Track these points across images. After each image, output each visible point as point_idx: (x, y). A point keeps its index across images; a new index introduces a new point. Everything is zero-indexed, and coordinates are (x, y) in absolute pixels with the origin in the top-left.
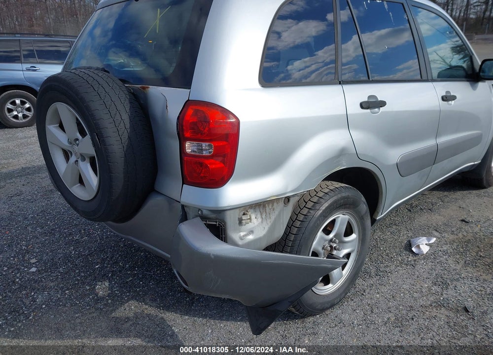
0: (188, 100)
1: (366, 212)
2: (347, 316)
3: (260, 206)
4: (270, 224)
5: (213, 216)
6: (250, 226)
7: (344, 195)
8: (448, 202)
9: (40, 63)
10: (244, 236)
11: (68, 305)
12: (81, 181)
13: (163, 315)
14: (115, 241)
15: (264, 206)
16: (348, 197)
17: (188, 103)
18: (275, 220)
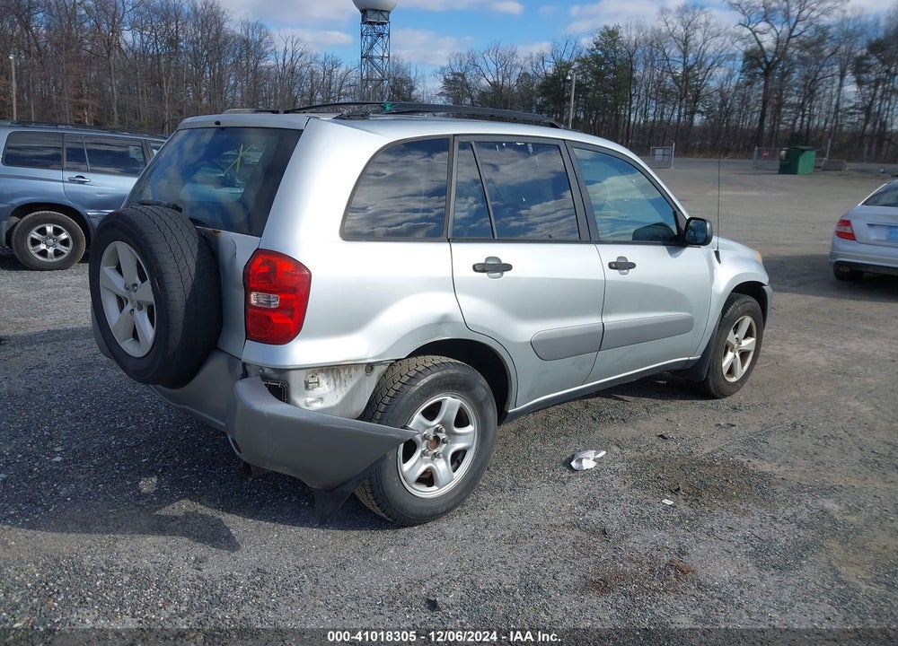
0: (258, 249)
1: (486, 399)
2: (453, 530)
3: (332, 370)
4: (345, 393)
5: (276, 376)
6: (319, 391)
7: (451, 372)
8: (655, 413)
9: (92, 171)
10: (311, 402)
11: (102, 499)
12: (135, 335)
13: (220, 517)
14: (174, 433)
15: (338, 371)
16: (456, 376)
17: (258, 252)
18: (353, 388)
